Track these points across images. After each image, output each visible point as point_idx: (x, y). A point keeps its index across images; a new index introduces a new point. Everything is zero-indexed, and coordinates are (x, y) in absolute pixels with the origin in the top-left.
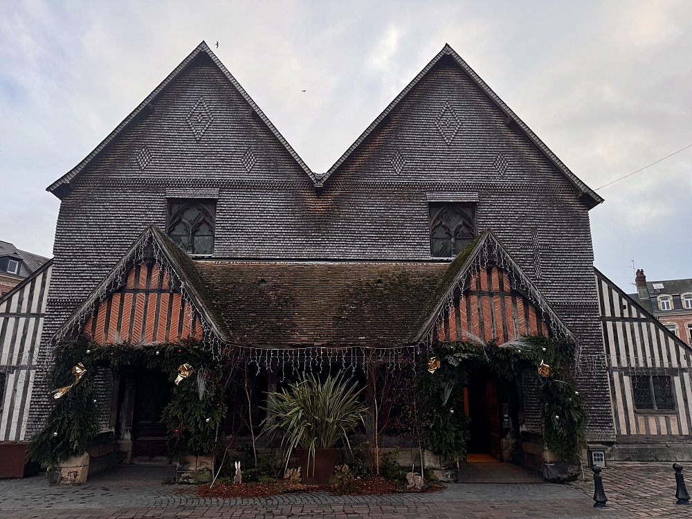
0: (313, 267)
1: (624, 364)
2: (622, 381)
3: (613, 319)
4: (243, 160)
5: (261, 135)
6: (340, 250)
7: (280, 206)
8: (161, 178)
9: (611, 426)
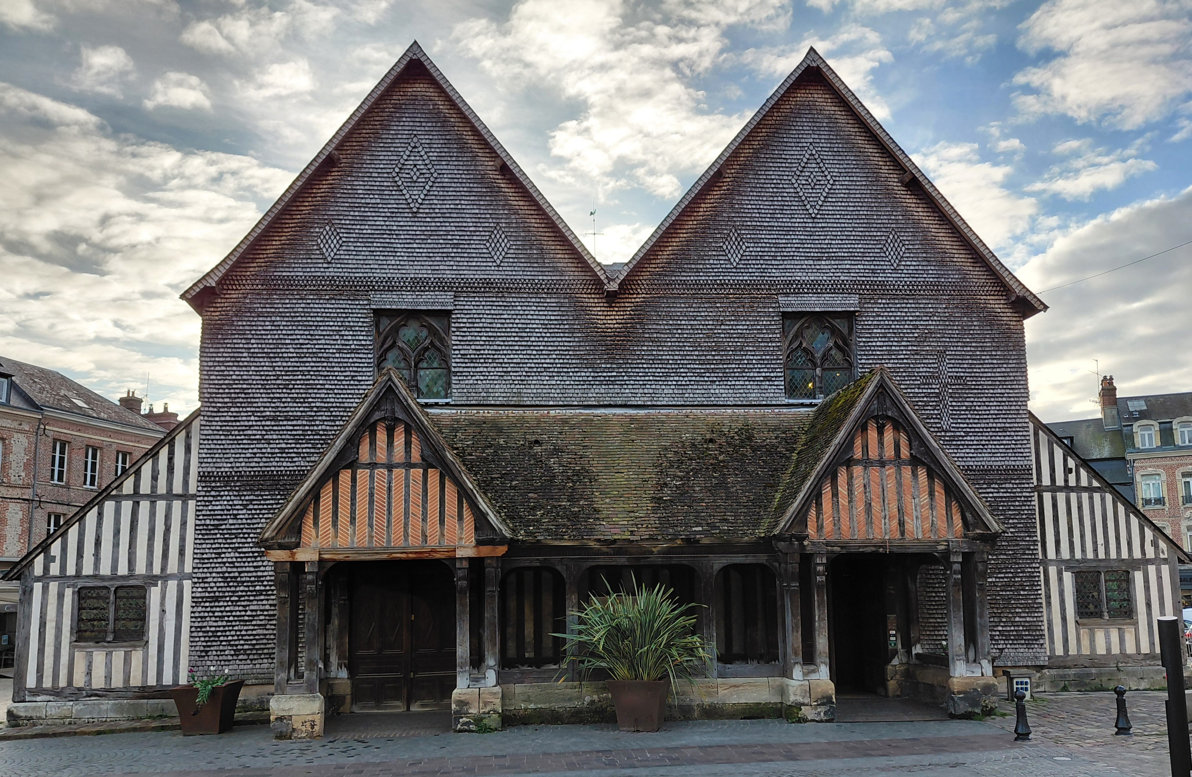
0: (606, 420)
1: (1065, 554)
2: (1060, 579)
3: (1054, 489)
4: (488, 245)
5: (516, 203)
6: (646, 391)
7: (551, 320)
8: (361, 275)
9: (1042, 644)
